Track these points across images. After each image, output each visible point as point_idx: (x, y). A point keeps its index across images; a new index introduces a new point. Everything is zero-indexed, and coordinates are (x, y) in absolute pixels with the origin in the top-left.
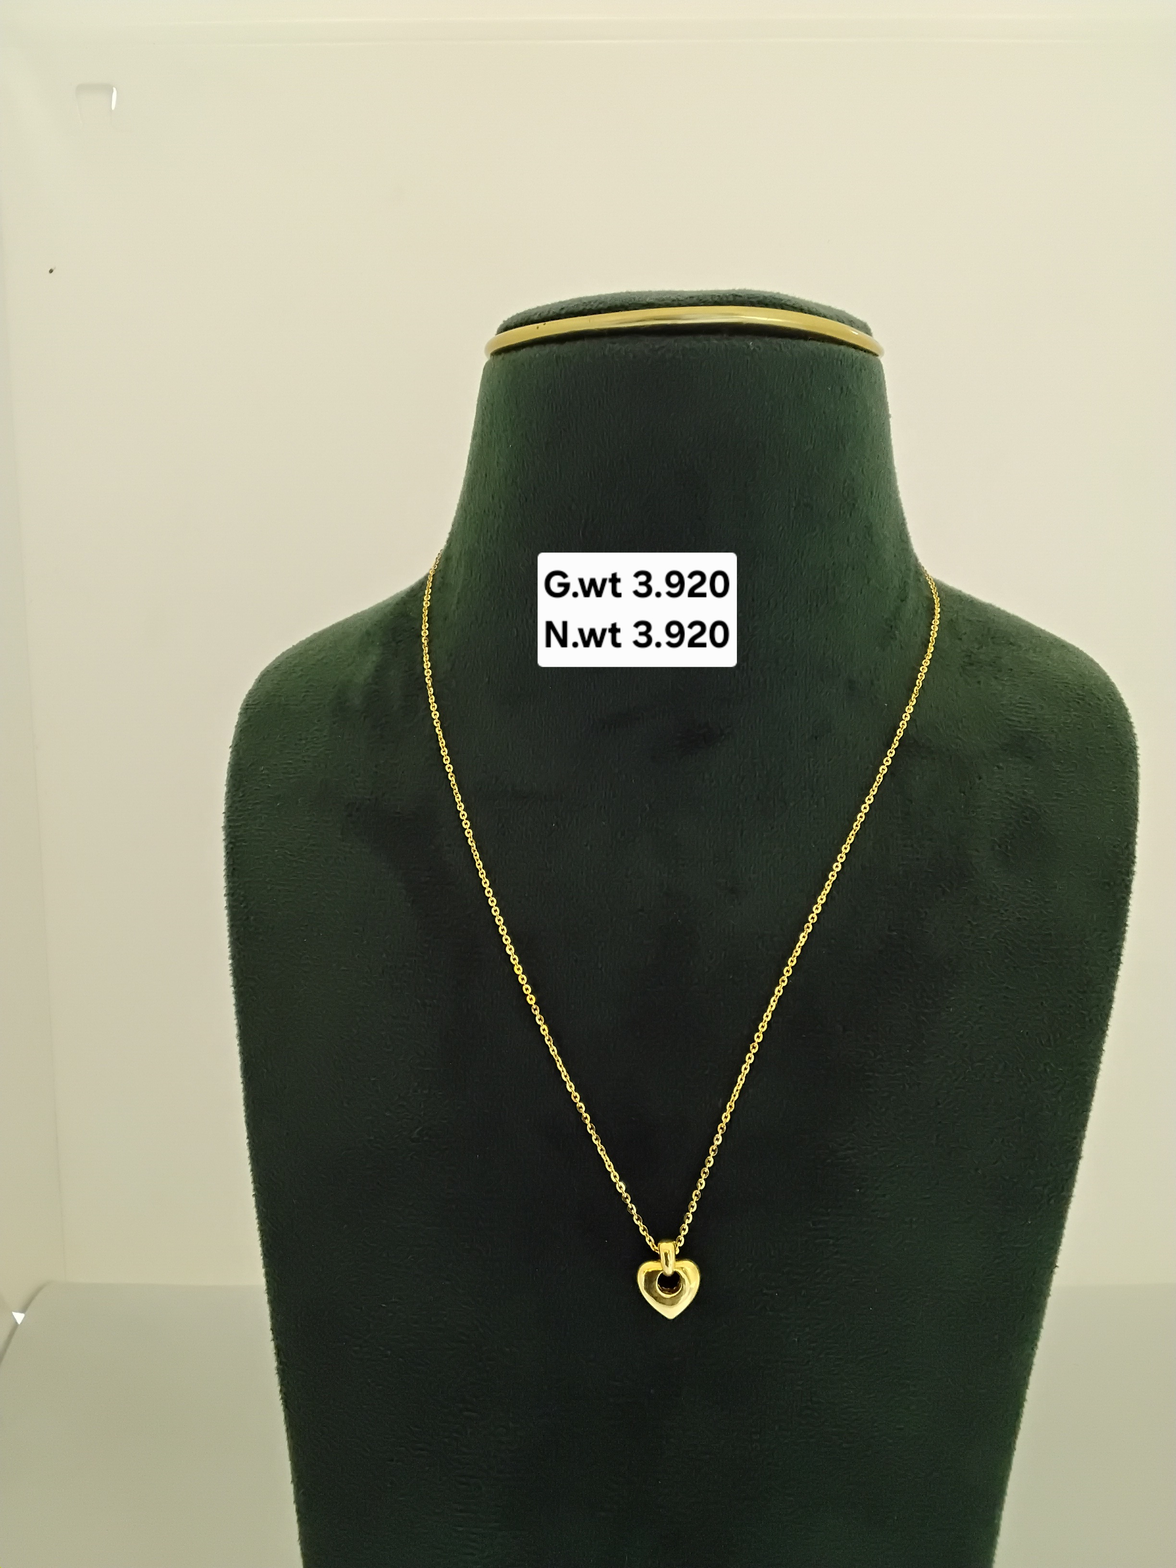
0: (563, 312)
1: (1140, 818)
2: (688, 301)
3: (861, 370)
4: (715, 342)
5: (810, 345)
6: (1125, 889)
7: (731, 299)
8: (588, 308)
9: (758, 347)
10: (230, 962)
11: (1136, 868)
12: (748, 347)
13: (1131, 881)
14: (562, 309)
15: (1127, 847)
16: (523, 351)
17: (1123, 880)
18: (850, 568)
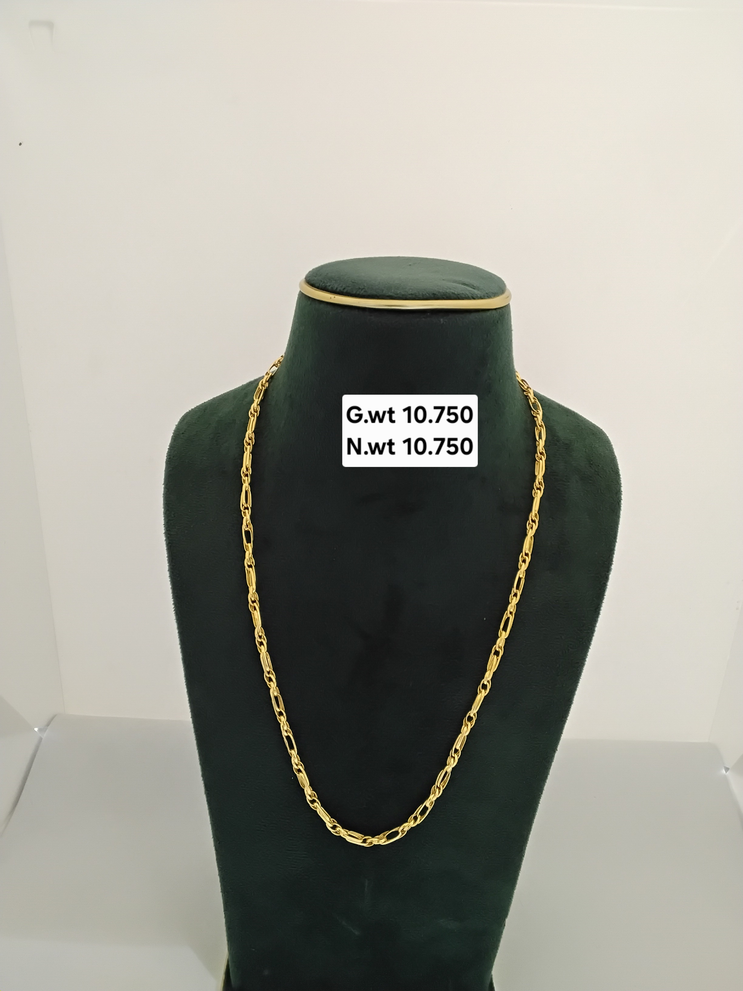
0: (345, 291)
1: (617, 540)
2: (410, 296)
3: (498, 322)
4: (423, 319)
5: (473, 316)
6: (607, 578)
7: (433, 296)
8: (358, 293)
9: (446, 322)
10: (173, 606)
11: (613, 567)
12: (440, 321)
13: (608, 575)
14: (344, 289)
15: (609, 557)
16: (322, 306)
17: (606, 574)
18: (486, 423)
